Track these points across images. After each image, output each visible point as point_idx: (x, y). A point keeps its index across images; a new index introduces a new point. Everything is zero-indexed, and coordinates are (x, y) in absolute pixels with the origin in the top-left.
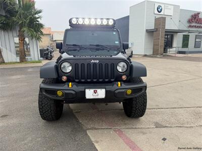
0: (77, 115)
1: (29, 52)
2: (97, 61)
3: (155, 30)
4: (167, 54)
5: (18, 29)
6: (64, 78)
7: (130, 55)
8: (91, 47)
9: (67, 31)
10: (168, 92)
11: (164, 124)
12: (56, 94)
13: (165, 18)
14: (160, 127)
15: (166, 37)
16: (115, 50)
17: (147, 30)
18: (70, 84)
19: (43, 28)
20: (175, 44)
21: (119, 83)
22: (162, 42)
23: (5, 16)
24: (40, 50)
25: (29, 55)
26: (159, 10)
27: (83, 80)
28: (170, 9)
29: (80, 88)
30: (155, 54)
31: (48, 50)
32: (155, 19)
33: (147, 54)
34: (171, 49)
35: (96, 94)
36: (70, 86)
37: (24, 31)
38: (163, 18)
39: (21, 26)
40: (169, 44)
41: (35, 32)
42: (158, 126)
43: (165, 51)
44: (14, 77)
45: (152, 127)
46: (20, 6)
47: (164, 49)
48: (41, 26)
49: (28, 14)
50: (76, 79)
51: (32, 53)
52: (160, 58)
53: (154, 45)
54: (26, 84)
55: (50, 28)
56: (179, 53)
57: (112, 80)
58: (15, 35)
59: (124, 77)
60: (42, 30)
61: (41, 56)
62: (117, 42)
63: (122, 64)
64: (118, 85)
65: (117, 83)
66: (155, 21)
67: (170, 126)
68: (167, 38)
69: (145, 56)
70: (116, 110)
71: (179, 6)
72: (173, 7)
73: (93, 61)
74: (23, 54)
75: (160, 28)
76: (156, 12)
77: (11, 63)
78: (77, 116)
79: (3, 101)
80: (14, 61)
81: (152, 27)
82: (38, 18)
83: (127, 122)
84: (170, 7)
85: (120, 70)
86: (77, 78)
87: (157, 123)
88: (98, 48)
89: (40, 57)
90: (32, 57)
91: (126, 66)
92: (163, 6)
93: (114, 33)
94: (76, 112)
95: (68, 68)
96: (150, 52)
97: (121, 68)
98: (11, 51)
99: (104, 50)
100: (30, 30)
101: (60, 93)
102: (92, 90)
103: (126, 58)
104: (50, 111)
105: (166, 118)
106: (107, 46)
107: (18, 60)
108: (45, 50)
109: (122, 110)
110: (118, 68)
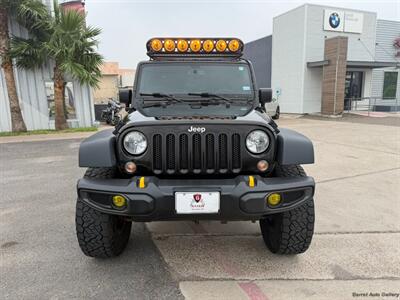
0: (159, 245)
1: (74, 109)
2: (203, 130)
3: (327, 63)
4: (350, 112)
5: (53, 65)
6: (131, 167)
7: (273, 114)
8: (192, 98)
9: (141, 65)
10: (359, 194)
11: (353, 270)
12: (111, 203)
13: (347, 38)
14: (345, 279)
15: (349, 77)
16: (242, 105)
17: (308, 63)
18: (142, 179)
19: (101, 63)
20: (367, 92)
21: (251, 178)
22: (340, 87)
23: (28, 41)
24: (96, 106)
25: (75, 116)
26: (334, 22)
27: (170, 172)
28: (356, 20)
29: (163, 190)
30: (326, 112)
31: (110, 105)
32: (326, 41)
33: (310, 112)
34: (359, 102)
35: (200, 203)
36: (142, 185)
37: (64, 70)
38: (342, 38)
39: (60, 59)
40: (354, 91)
41: (85, 71)
42: (340, 275)
43: (347, 105)
44: (41, 160)
45: (327, 277)
46: (57, 21)
47: (346, 101)
48: (97, 58)
49: (72, 36)
50: (155, 168)
51: (78, 112)
52: (337, 119)
53: (324, 94)
54: (62, 175)
55: (117, 64)
56: (377, 110)
57: (236, 171)
58: (47, 76)
59: (263, 166)
60: (101, 68)
61: (97, 118)
62: (247, 88)
63: (258, 135)
64: (248, 183)
65: (245, 177)
66: (326, 45)
67: (367, 275)
68: (351, 79)
69: (306, 115)
70: (245, 235)
71: (375, 14)
72: (362, 15)
73: (192, 129)
74: (62, 115)
75: (335, 59)
76: (328, 27)
77: (38, 132)
78: (159, 247)
79: (12, 210)
80: (45, 127)
81: (319, 57)
82: (92, 44)
83: (268, 263)
84: (356, 15)
85: (253, 149)
86: (158, 165)
87: (337, 266)
88: (207, 100)
89: (94, 119)
90: (79, 118)
91: (266, 140)
92: (341, 15)
93: (241, 69)
94: (159, 238)
95: (138, 145)
96: (316, 109)
97: (255, 143)
98: (39, 109)
99: (218, 104)
100: (75, 66)
101: (119, 201)
102: (190, 195)
103: (266, 123)
104: (99, 237)
105: (357, 256)
106: (225, 95)
107: (53, 127)
108: (105, 106)
109: (258, 235)
110: (249, 143)
